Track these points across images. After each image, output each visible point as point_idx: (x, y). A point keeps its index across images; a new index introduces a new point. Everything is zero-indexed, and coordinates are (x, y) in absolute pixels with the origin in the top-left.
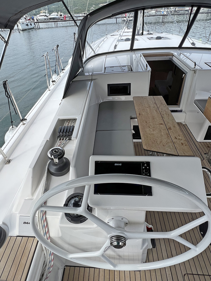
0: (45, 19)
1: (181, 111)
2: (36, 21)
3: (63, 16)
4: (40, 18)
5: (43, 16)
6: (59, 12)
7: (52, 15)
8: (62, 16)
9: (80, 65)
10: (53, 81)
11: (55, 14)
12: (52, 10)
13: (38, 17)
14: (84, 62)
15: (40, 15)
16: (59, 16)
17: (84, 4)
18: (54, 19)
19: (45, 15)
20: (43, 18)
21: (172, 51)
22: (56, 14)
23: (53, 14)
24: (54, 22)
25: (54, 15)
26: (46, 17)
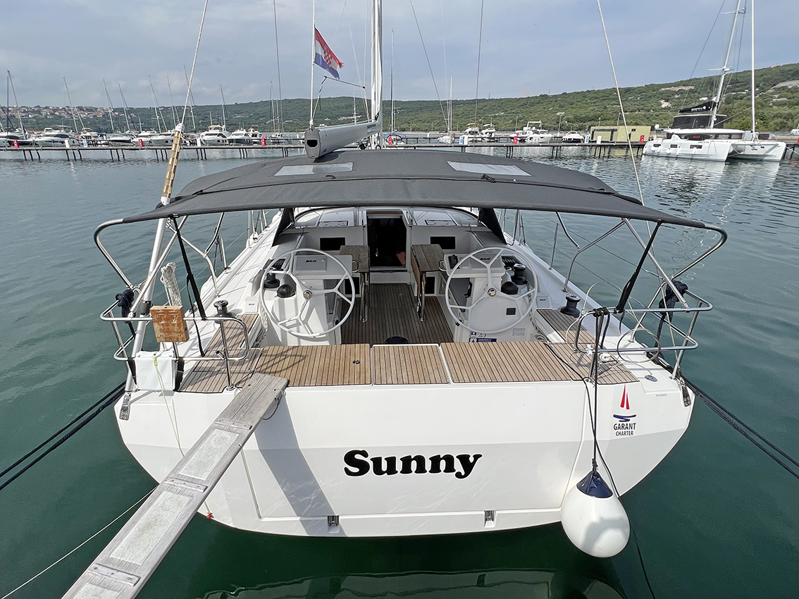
0: (219, 141)
1: (406, 271)
2: (199, 145)
3: (258, 137)
4: (206, 138)
5: (216, 134)
6: (252, 129)
7: (236, 135)
8: (256, 136)
9: (292, 219)
10: (254, 239)
11: (242, 132)
12: (234, 123)
13: (203, 136)
14: (295, 216)
15: (206, 132)
16: (250, 136)
17: (305, 116)
18: (238, 141)
19: (219, 133)
20: (213, 139)
21: (401, 209)
22: (244, 132)
23: (238, 132)
24: (240, 148)
25: (240, 134)
26: (220, 138)
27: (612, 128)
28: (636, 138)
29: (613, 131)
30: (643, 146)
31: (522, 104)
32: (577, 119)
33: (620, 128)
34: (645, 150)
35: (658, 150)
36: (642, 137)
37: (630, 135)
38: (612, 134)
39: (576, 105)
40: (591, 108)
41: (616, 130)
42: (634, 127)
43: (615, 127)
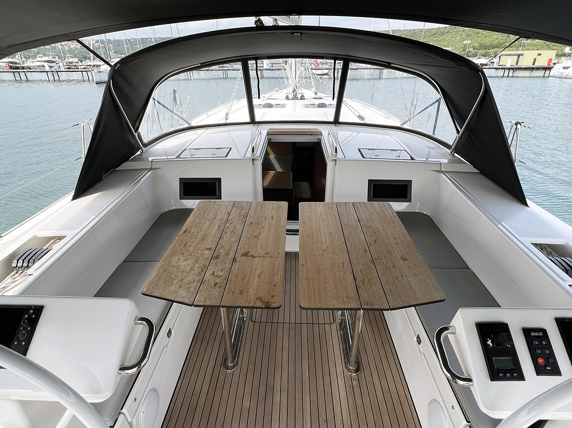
27: (519, 52)
28: (542, 62)
29: (519, 56)
30: (550, 69)
31: (432, 34)
32: (482, 46)
33: (526, 53)
34: (553, 72)
35: (566, 72)
36: (550, 60)
37: (535, 59)
38: (518, 58)
39: (482, 34)
40: (495, 37)
41: (522, 55)
42: (539, 52)
43: (522, 52)
